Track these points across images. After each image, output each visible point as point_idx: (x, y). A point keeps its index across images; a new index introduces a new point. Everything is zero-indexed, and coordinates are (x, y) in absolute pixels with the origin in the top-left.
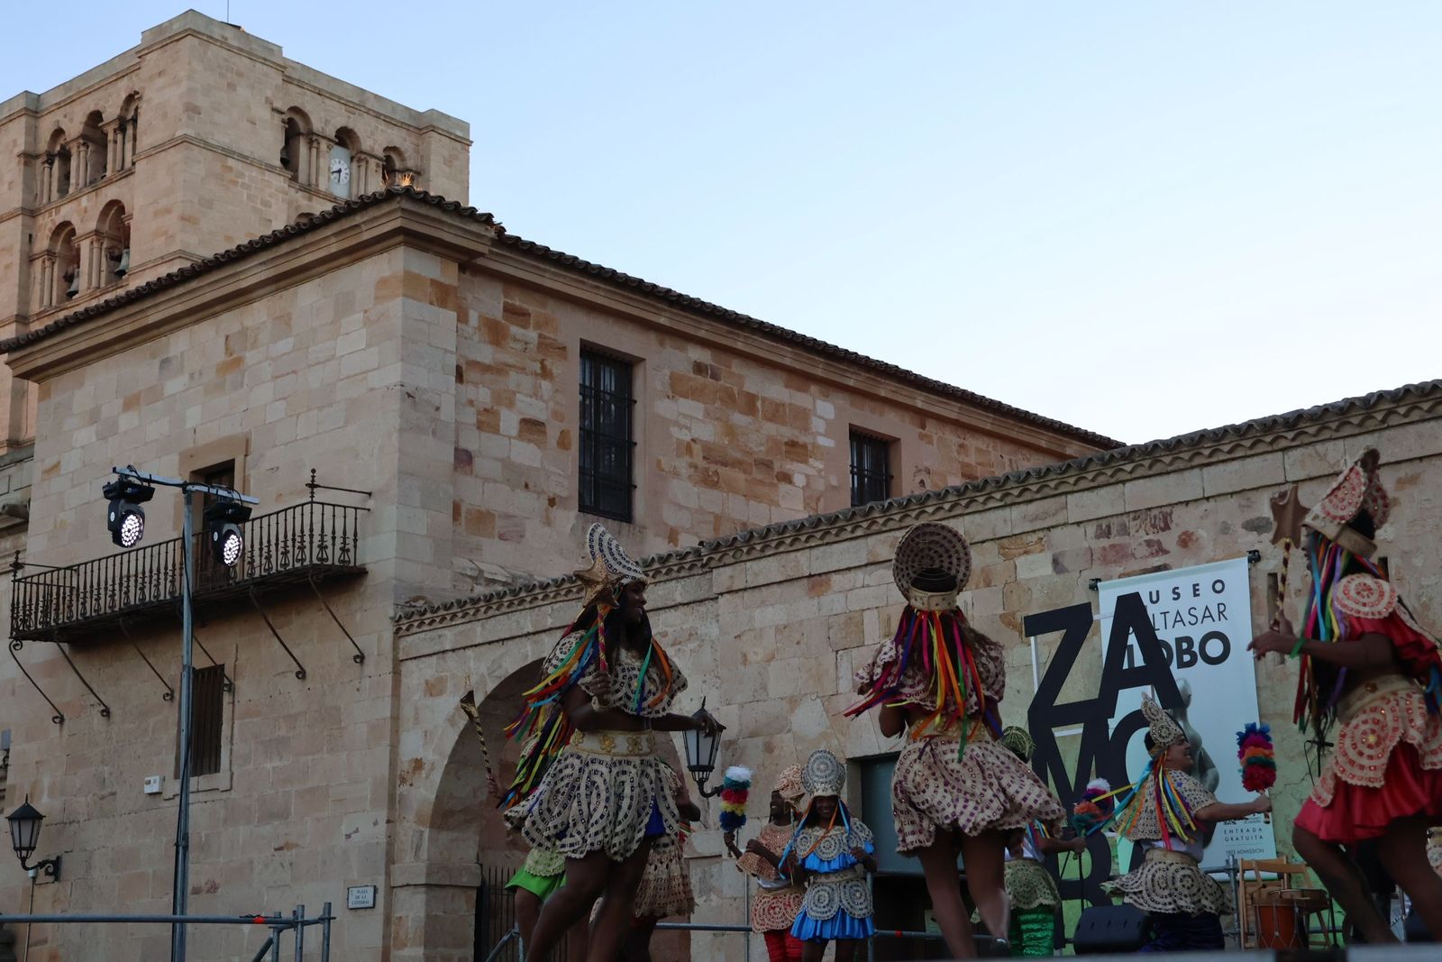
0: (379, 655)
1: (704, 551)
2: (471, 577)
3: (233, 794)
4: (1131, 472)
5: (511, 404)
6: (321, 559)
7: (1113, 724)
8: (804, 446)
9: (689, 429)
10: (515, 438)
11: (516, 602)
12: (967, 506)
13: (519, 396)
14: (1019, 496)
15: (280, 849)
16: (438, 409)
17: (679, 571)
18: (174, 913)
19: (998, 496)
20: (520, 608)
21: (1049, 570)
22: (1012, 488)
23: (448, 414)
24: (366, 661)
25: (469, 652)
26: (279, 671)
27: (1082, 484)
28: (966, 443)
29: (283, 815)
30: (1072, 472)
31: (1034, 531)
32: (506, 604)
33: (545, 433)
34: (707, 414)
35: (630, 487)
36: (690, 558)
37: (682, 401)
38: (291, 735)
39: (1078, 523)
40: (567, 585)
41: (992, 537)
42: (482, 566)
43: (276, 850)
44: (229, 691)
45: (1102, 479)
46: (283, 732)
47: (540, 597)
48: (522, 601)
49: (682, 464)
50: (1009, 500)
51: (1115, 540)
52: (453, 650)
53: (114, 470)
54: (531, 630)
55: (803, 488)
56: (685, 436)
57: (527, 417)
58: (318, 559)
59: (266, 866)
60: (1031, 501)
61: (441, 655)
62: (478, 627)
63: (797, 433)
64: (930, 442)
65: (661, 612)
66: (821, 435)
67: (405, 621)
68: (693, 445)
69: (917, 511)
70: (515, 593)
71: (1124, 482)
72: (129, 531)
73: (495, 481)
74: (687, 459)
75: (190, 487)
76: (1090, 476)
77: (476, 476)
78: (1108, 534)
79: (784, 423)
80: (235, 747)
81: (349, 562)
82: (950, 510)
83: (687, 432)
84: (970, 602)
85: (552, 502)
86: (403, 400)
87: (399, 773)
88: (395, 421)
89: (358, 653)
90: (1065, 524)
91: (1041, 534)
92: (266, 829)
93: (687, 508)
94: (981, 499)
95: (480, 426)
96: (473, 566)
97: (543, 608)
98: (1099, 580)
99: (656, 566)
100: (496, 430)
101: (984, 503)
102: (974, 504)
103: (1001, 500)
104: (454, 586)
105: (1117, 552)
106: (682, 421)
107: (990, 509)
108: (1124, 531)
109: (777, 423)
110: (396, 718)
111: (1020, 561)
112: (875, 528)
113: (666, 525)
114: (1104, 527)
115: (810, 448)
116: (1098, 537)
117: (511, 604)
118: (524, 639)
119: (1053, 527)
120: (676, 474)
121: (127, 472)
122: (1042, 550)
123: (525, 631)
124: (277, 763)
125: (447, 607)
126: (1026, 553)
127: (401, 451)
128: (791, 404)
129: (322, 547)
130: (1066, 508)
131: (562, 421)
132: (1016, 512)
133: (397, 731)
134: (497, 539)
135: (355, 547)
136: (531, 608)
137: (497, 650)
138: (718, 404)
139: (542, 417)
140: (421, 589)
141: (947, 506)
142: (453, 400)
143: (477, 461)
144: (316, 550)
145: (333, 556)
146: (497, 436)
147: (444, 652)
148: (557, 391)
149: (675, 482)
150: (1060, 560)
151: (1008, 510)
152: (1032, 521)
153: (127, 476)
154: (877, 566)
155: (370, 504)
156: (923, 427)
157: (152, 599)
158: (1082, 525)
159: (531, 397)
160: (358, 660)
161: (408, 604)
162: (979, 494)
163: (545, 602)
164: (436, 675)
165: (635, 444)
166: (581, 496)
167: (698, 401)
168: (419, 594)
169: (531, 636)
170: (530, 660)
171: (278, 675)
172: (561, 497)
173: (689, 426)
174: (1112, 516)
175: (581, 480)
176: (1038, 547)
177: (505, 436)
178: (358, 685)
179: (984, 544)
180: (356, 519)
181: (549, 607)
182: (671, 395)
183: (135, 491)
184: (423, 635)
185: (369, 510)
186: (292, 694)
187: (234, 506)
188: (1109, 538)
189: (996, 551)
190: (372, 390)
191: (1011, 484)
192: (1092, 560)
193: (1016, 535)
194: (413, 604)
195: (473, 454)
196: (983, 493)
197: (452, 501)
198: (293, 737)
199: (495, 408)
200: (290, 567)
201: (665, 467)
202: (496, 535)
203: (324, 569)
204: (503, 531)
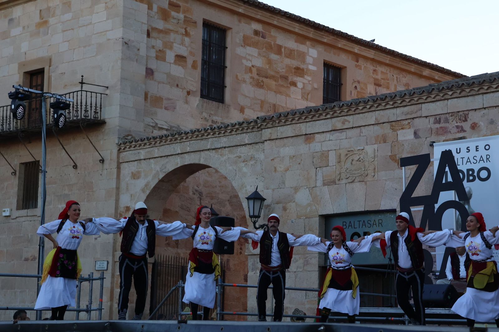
0: (111, 160)
1: (258, 121)
2: (152, 126)
4: (451, 95)
5: (171, 48)
6: (85, 116)
7: (437, 206)
8: (303, 70)
9: (251, 61)
10: (172, 63)
11: (173, 140)
12: (377, 107)
13: (175, 44)
14: (401, 103)
16: (138, 50)
17: (247, 129)
18: (38, 273)
19: (391, 103)
20: (175, 142)
21: (412, 137)
22: (398, 100)
23: (143, 52)
24: (105, 162)
25: (152, 161)
26: (65, 164)
27: (429, 100)
28: (377, 69)
30: (425, 94)
31: (406, 119)
32: (169, 140)
33: (186, 61)
34: (259, 54)
35: (223, 87)
36: (252, 124)
37: (248, 48)
38: (70, 193)
39: (426, 117)
40: (197, 133)
41: (388, 121)
42: (157, 121)
44: (42, 172)
45: (438, 98)
46: (66, 192)
47: (185, 138)
48: (176, 139)
49: (247, 77)
50: (396, 105)
51: (442, 125)
52: (145, 159)
53: (13, 86)
54: (180, 152)
55: (302, 89)
56: (249, 64)
57: (179, 54)
60: (406, 106)
61: (138, 161)
62: (156, 150)
63: (299, 63)
64: (361, 69)
65: (239, 147)
66: (311, 64)
67: (122, 145)
68: (252, 68)
69: (355, 108)
70: (173, 135)
71: (448, 99)
72: (20, 113)
73: (164, 83)
74: (250, 74)
75: (45, 94)
76: (433, 96)
78: (439, 122)
79: (294, 59)
81: (98, 118)
82: (369, 108)
83: (250, 62)
84: (376, 150)
85: (188, 93)
86: (123, 45)
87: (119, 212)
88: (119, 55)
89: (101, 158)
90: (420, 117)
91: (409, 121)
93: (249, 97)
94: (384, 104)
95: (157, 58)
96: (153, 121)
97: (186, 143)
98: (434, 142)
99: (237, 127)
100: (164, 60)
101: (385, 106)
102: (380, 106)
103: (392, 105)
104: (145, 130)
105: (443, 130)
106: (248, 57)
107: (387, 109)
108: (447, 121)
109: (291, 59)
110: (118, 188)
111: (399, 132)
112: (335, 115)
113: (239, 104)
114: (438, 119)
115: (305, 70)
116: (435, 123)
117: (171, 140)
118: (177, 156)
119: (415, 118)
120: (244, 81)
121: (19, 87)
122: (410, 128)
123: (178, 152)
125: (142, 140)
126: (402, 129)
127: (122, 69)
128: (297, 50)
129: (86, 111)
130: (421, 110)
131: (194, 56)
132: (399, 111)
133: (119, 194)
134: (163, 109)
135: (101, 111)
136: (180, 143)
137: (165, 160)
138: (264, 49)
139: (185, 54)
140: (130, 131)
141: (368, 107)
142: (146, 46)
143: (156, 74)
144: (83, 112)
145: (91, 115)
146: (164, 63)
147: (140, 160)
148: (192, 42)
149: (244, 85)
150: (417, 133)
151: (395, 109)
152: (406, 115)
153: (19, 89)
154: (336, 132)
155: (108, 92)
156: (357, 61)
157: (7, 130)
158: (428, 118)
159: (180, 45)
160: (101, 162)
161: (124, 138)
162: (383, 102)
163: (186, 140)
164: (137, 170)
165: (227, 67)
166: (201, 91)
167: (256, 48)
168: (129, 133)
169: (180, 155)
170: (179, 166)
171: (65, 166)
172: (192, 91)
173: (251, 59)
174: (442, 114)
175: (202, 83)
176: (408, 126)
177: (168, 63)
178: (101, 173)
179: (384, 124)
180: (101, 99)
181: (188, 142)
182: (243, 45)
183: (23, 95)
184: (131, 152)
185: (107, 95)
186: (71, 175)
187: (64, 103)
188: (440, 124)
189: (389, 127)
190: (109, 40)
191: (397, 98)
192: (432, 133)
193: (398, 121)
194: (126, 138)
195: (154, 71)
196: (385, 102)
197: (144, 92)
198: (71, 194)
199: (164, 50)
200: (71, 119)
201: (240, 78)
202: (164, 107)
203: (87, 120)
204: (166, 106)
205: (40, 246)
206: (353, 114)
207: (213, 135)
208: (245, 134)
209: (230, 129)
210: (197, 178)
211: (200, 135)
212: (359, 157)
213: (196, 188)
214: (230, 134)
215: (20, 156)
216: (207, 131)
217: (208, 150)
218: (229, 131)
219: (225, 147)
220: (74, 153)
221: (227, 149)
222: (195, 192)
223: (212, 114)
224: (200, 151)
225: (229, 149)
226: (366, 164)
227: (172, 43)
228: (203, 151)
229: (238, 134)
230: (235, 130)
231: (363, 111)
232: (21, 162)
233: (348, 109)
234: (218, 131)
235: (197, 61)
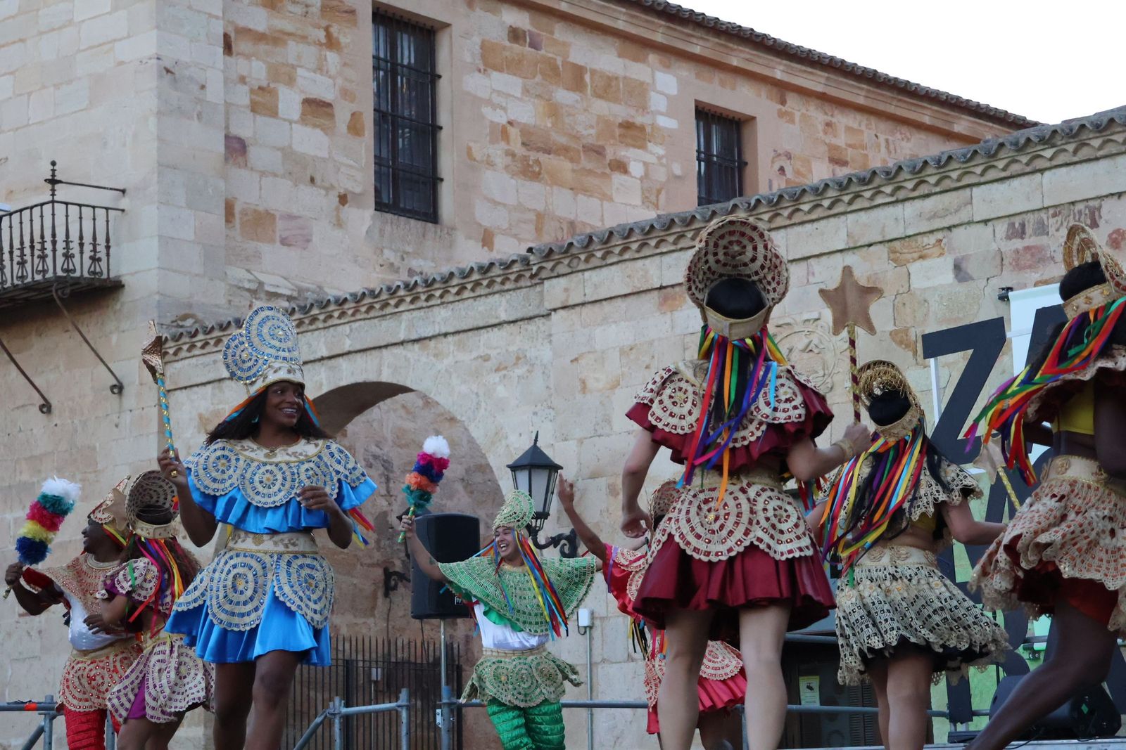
0: (141, 384)
1: (533, 259)
2: (248, 290)
4: (1051, 159)
5: (291, 81)
6: (67, 271)
8: (642, 129)
9: (505, 109)
10: (296, 122)
11: (307, 321)
12: (850, 203)
13: (300, 71)
14: (914, 189)
16: (203, 87)
17: (503, 283)
19: (888, 189)
20: (311, 327)
21: (949, 277)
22: (905, 180)
23: (215, 93)
24: (125, 391)
26: (20, 403)
27: (992, 174)
28: (834, 120)
30: (978, 160)
31: (932, 232)
33: (332, 116)
34: (526, 91)
35: (434, 181)
36: (516, 268)
37: (495, 75)
38: (35, 480)
39: (986, 222)
40: (368, 300)
41: (880, 240)
42: (262, 277)
45: (1015, 168)
46: (25, 477)
47: (336, 314)
48: (314, 319)
49: (497, 152)
50: (901, 195)
51: (1030, 241)
54: (326, 354)
55: (641, 179)
56: (501, 118)
57: (311, 97)
58: (63, 270)
59: (10, 634)
60: (928, 196)
61: (216, 384)
63: (632, 112)
64: (792, 121)
65: (483, 331)
66: (662, 114)
67: (172, 344)
68: (509, 128)
69: (790, 210)
70: (304, 310)
71: (1042, 171)
73: (275, 175)
74: (503, 145)
76: (1001, 164)
77: (252, 169)
78: (1022, 233)
79: (616, 100)
81: (101, 273)
82: (830, 208)
83: (502, 112)
85: (343, 199)
86: (160, 77)
88: (151, 103)
89: (115, 382)
90: (969, 223)
91: (939, 235)
93: (504, 205)
94: (868, 194)
95: (255, 108)
96: (251, 277)
97: (340, 328)
98: (1010, 289)
99: (475, 277)
100: (273, 112)
101: (872, 198)
102: (859, 200)
103: (892, 195)
104: (230, 301)
105: (1032, 255)
106: (496, 99)
107: (878, 206)
108: (1042, 229)
109: (609, 100)
111: (915, 268)
113: (480, 225)
114: (1017, 225)
115: (648, 129)
116: (1009, 238)
118: (317, 365)
119: (954, 226)
120: (490, 164)
122: (941, 254)
123: (318, 356)
125: (223, 327)
126: (921, 257)
127: (160, 139)
128: (625, 78)
129: (68, 256)
130: (971, 203)
131: (352, 101)
132: (910, 209)
134: (278, 244)
135: (108, 255)
136: (325, 328)
138: (538, 78)
139: (328, 96)
140: (190, 306)
141: (826, 203)
142: (221, 76)
143: (253, 151)
144: (60, 260)
145: (82, 267)
146: (272, 120)
147: (220, 380)
148: (345, 64)
149: (488, 175)
150: (964, 266)
151: (900, 206)
152: (929, 219)
155: (124, 203)
156: (783, 102)
158: (990, 224)
159: (315, 72)
160: (116, 391)
161: (175, 324)
162: (865, 188)
163: (342, 321)
164: (212, 408)
165: (441, 128)
166: (378, 192)
167: (515, 75)
168: (187, 311)
169: (325, 362)
170: (325, 390)
171: (18, 408)
172: (354, 193)
173: (504, 104)
174: (1027, 212)
175: (378, 175)
176: (936, 251)
177: (285, 120)
178: (116, 421)
179: (871, 248)
180: (108, 221)
181: (347, 327)
182: (482, 67)
184: (194, 360)
185: (123, 211)
186: (35, 431)
188: (1022, 238)
189: (886, 256)
190: (121, 63)
191: (905, 175)
192: (1002, 265)
193: (909, 237)
194: (181, 323)
195: (247, 142)
196: (870, 187)
197: (223, 199)
199: (272, 86)
200: (29, 279)
201: (477, 154)
202: (278, 239)
203: (71, 282)
204: (285, 234)
206: (785, 227)
207: (412, 302)
208: (497, 296)
209: (457, 285)
210: (375, 424)
211: (377, 306)
212: (806, 341)
213: (374, 449)
214: (458, 298)
216: (395, 292)
217: (402, 343)
218: (454, 290)
219: (445, 335)
220: (43, 372)
221: (450, 338)
222: (372, 461)
223: (408, 253)
224: (380, 347)
225: (457, 337)
226: (829, 357)
227: (294, 67)
228: (386, 346)
229: (480, 296)
230: (469, 286)
231: (813, 216)
233: (771, 214)
234: (424, 293)
235: (361, 114)
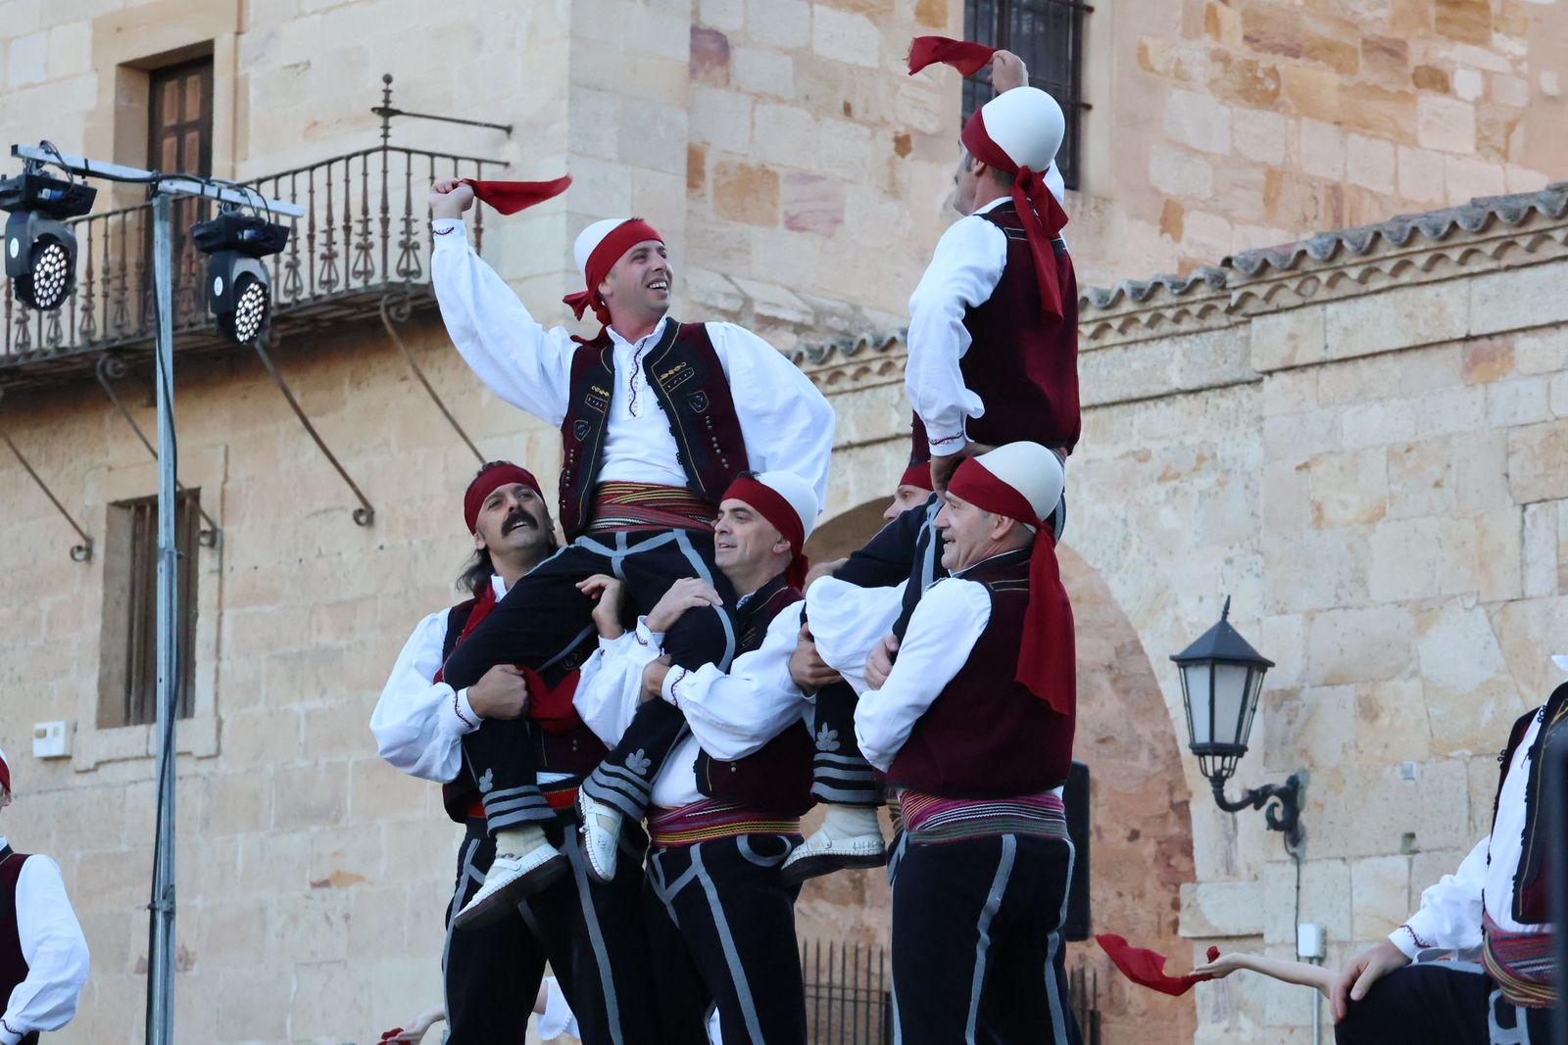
1: (1230, 276)
2: (725, 313)
3: (223, 766)
6: (407, 273)
10: (822, 3)
11: (824, 377)
15: (325, 884)
17: (1177, 320)
20: (832, 388)
26: (320, 505)
29: (329, 814)
35: (1074, 109)
36: (1202, 292)
38: (343, 643)
42: (751, 289)
43: (315, 885)
44: (212, 544)
46: (327, 639)
47: (876, 366)
48: (836, 374)
49: (1195, 53)
53: (15, 150)
54: (855, 438)
55: (1477, 103)
58: (399, 272)
59: (294, 919)
65: (1139, 405)
68: (1221, 8)
70: (820, 356)
72: (48, 276)
73: (780, 100)
74: (1208, 41)
75: (164, 185)
77: (738, 89)
80: (225, 665)
85: (902, 145)
92: (294, 842)
93: (1206, 155)
96: (731, 289)
97: (882, 392)
99: (1127, 306)
113: (1156, 192)
115: (1496, 8)
120: (1181, 77)
121: (40, 155)
124: (315, 703)
127: (575, 37)
129: (408, 247)
134: (781, 228)
136: (855, 390)
143: (739, 56)
144: (395, 253)
149: (1178, 96)
153: (39, 163)
155: (510, 151)
157: (44, 344)
163: (886, 379)
165: (1091, 10)
169: (855, 451)
170: (852, 503)
171: (316, 514)
172: (922, 134)
183: (59, 194)
185: (507, 164)
186: (345, 557)
187: (255, 223)
195: (731, 40)
197: (684, 145)
198: (349, 647)
200: (340, 287)
201: (1157, 60)
202: (781, 217)
203: (412, 293)
204: (794, 210)
205: (153, 910)
208: (1166, 343)
209: (1095, 321)
215: (110, 469)
218: (1088, 330)
220: (361, 451)
225: (1091, 416)
229: (1135, 342)
230: (1116, 324)
232: (112, 500)
